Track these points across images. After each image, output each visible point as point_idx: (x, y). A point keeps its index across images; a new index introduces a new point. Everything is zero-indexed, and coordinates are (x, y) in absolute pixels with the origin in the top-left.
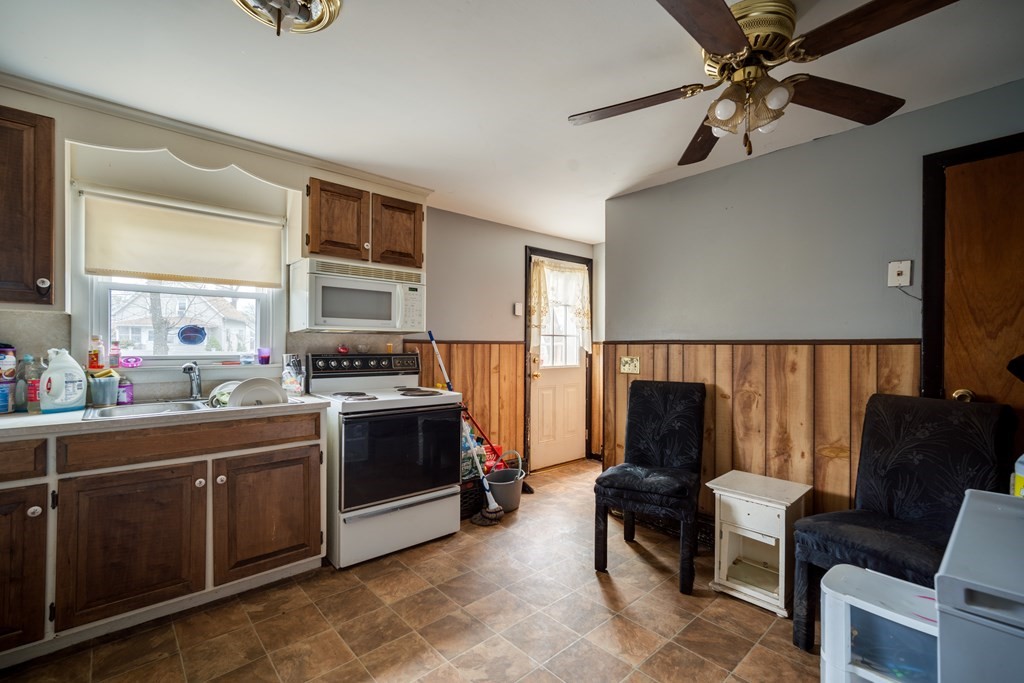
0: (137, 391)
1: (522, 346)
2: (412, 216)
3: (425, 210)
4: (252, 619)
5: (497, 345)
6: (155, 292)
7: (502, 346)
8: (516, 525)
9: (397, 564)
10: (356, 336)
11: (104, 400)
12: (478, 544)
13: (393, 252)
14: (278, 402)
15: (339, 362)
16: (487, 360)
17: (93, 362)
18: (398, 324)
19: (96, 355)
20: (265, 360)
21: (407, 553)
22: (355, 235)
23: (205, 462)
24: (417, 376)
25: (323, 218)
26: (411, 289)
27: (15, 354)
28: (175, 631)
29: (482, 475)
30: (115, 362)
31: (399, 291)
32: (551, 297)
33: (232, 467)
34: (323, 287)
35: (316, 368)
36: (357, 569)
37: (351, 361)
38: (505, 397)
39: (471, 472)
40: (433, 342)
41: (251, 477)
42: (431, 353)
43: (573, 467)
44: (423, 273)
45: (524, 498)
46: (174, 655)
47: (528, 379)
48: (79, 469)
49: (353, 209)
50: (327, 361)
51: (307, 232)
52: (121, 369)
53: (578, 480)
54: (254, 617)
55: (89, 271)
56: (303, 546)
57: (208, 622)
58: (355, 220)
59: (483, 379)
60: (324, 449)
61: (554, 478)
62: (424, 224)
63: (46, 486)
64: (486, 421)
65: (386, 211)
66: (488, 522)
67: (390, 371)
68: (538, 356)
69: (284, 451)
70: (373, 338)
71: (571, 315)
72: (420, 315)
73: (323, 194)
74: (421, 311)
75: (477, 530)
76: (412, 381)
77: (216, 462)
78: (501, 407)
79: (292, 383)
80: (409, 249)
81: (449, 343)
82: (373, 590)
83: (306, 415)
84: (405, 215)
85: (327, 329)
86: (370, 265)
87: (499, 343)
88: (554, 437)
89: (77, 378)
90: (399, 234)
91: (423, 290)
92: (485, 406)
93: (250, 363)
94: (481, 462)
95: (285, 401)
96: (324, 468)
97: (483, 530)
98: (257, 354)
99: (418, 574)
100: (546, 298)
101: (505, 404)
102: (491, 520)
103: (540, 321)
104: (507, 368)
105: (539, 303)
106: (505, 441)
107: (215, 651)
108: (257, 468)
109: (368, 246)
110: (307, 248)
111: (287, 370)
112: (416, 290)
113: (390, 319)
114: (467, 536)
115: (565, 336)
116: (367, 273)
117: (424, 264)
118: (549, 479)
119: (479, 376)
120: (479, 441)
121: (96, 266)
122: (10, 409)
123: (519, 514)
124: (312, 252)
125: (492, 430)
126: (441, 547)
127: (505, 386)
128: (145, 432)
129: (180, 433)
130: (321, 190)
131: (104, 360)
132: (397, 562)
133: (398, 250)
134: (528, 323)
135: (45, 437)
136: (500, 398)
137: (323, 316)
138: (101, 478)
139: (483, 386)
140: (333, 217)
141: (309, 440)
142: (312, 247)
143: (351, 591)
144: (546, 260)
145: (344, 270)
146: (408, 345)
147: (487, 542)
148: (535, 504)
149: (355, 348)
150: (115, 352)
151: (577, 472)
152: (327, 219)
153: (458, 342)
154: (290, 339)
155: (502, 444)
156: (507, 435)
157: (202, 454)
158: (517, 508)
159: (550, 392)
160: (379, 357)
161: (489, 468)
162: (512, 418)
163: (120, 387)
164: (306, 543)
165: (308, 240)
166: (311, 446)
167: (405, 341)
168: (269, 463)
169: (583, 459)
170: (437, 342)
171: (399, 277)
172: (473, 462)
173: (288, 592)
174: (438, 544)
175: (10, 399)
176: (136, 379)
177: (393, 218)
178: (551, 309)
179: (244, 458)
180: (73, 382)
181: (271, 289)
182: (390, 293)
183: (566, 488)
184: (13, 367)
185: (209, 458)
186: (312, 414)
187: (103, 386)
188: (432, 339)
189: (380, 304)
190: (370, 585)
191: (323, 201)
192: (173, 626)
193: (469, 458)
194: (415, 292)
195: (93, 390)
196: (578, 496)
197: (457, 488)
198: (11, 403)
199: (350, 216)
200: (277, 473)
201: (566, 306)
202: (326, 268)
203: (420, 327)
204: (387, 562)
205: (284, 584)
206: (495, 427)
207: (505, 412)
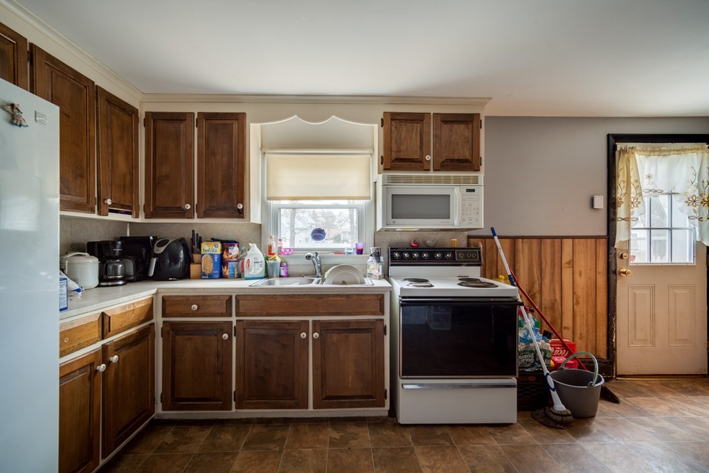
0: (291, 270)
1: (604, 241)
2: (470, 126)
3: (482, 118)
4: (330, 443)
5: (570, 241)
6: (294, 209)
7: (577, 240)
8: (588, 438)
9: (446, 436)
10: (426, 234)
11: (273, 274)
12: (535, 446)
13: (452, 160)
14: (357, 283)
15: (411, 253)
16: (557, 255)
17: (269, 252)
18: (455, 222)
19: (271, 247)
20: (360, 252)
21: (459, 428)
22: (419, 150)
23: (308, 321)
24: (479, 268)
25: (393, 141)
26: (469, 190)
27: (238, 246)
28: (289, 431)
29: (546, 371)
30: (280, 252)
31: (457, 193)
32: (645, 184)
33: (323, 327)
34: (393, 195)
35: (393, 258)
36: (413, 429)
37: (421, 253)
38: (581, 293)
39: (533, 365)
40: (496, 238)
41: (335, 337)
42: (494, 247)
43: (686, 384)
44: (481, 176)
45: (603, 406)
46: (281, 451)
47: (612, 276)
48: (245, 316)
49: (417, 130)
50: (401, 253)
51: (382, 154)
52: (282, 255)
53: (693, 403)
54: (333, 443)
55: (268, 199)
56: (371, 397)
57: (306, 433)
58: (418, 138)
59: (553, 274)
60: (387, 323)
61: (652, 391)
62: (482, 131)
63: (231, 322)
64: (557, 315)
65: (445, 126)
66: (552, 424)
67: (454, 262)
68: (628, 251)
69: (358, 322)
70: (440, 235)
71: (679, 203)
72: (478, 213)
73: (393, 123)
74: (478, 209)
75: (538, 428)
76: (474, 272)
77: (314, 322)
78: (576, 302)
79: (373, 269)
80: (467, 155)
81: (514, 239)
82: (419, 457)
83: (374, 295)
84: (462, 126)
85: (399, 228)
86: (432, 174)
87: (573, 238)
88: (653, 343)
89: (260, 260)
90: (458, 143)
91: (480, 190)
92: (556, 300)
93: (350, 253)
94: (545, 358)
95: (363, 283)
96: (387, 338)
97: (545, 431)
98: (355, 247)
99: (463, 457)
100: (639, 187)
101: (581, 300)
102: (556, 422)
103: (629, 213)
104: (583, 263)
105: (628, 193)
106: (581, 338)
107: (300, 460)
108: (339, 331)
109: (428, 158)
110: (382, 167)
111: (371, 259)
112: (473, 190)
113: (449, 218)
114: (525, 431)
115: (671, 229)
116: (428, 180)
117: (482, 168)
118: (644, 390)
119: (548, 270)
120: (547, 335)
121: (272, 195)
122: (236, 276)
123: (595, 426)
124: (385, 169)
125: (565, 324)
126: (493, 435)
127: (581, 282)
128: (275, 297)
129: (293, 300)
130: (392, 120)
131: (274, 250)
132: (448, 435)
133: (456, 158)
134: (612, 216)
135: (230, 294)
136: (574, 293)
137: (393, 218)
138: (254, 323)
139: (552, 280)
140: (401, 139)
141: (375, 315)
142: (385, 166)
143: (402, 449)
144: (638, 146)
145: (409, 180)
146: (472, 240)
147: (546, 447)
148: (620, 418)
149: (425, 242)
150: (279, 246)
151: (693, 392)
152: (396, 141)
153: (523, 238)
154: (377, 236)
155: (578, 341)
156: (584, 332)
157: (305, 315)
158: (594, 416)
159: (647, 292)
160: (444, 251)
161: (557, 365)
162: (590, 316)
163: (281, 266)
164: (374, 395)
165: (382, 160)
166: (377, 320)
167: (469, 237)
168: (347, 328)
169: (703, 376)
170: (500, 237)
171: (457, 181)
172: (536, 356)
173: (360, 429)
174: (491, 430)
175: (236, 270)
176: (291, 262)
177: (451, 130)
178: (646, 200)
179: (330, 323)
180: (258, 262)
181: (364, 201)
182: (449, 196)
183: (672, 409)
184: (237, 253)
185: (311, 319)
186: (378, 295)
187: (273, 265)
188: (494, 234)
189: (441, 206)
190: (418, 450)
191: (393, 128)
192: (290, 427)
193: (531, 352)
194: (473, 193)
195: (269, 267)
196: (693, 426)
197: (514, 380)
198: (236, 273)
199: (414, 136)
200: (352, 336)
201: (671, 194)
202: (394, 180)
203: (479, 223)
204: (439, 432)
205: (359, 421)
206: (568, 321)
207: (581, 308)
